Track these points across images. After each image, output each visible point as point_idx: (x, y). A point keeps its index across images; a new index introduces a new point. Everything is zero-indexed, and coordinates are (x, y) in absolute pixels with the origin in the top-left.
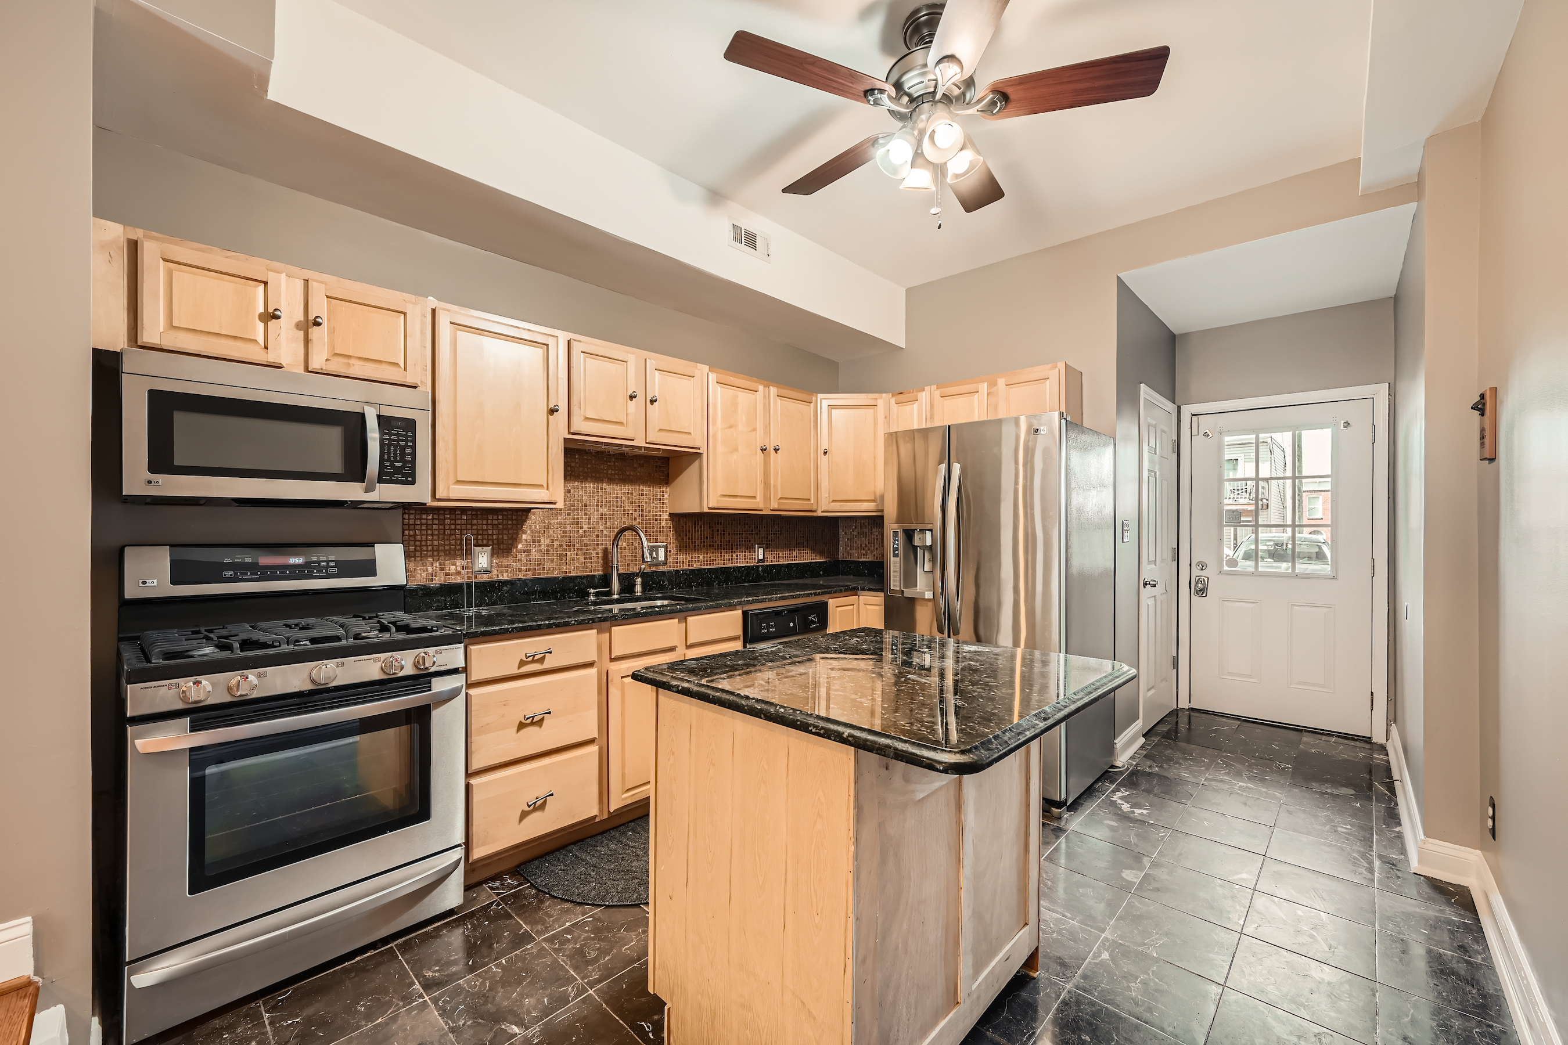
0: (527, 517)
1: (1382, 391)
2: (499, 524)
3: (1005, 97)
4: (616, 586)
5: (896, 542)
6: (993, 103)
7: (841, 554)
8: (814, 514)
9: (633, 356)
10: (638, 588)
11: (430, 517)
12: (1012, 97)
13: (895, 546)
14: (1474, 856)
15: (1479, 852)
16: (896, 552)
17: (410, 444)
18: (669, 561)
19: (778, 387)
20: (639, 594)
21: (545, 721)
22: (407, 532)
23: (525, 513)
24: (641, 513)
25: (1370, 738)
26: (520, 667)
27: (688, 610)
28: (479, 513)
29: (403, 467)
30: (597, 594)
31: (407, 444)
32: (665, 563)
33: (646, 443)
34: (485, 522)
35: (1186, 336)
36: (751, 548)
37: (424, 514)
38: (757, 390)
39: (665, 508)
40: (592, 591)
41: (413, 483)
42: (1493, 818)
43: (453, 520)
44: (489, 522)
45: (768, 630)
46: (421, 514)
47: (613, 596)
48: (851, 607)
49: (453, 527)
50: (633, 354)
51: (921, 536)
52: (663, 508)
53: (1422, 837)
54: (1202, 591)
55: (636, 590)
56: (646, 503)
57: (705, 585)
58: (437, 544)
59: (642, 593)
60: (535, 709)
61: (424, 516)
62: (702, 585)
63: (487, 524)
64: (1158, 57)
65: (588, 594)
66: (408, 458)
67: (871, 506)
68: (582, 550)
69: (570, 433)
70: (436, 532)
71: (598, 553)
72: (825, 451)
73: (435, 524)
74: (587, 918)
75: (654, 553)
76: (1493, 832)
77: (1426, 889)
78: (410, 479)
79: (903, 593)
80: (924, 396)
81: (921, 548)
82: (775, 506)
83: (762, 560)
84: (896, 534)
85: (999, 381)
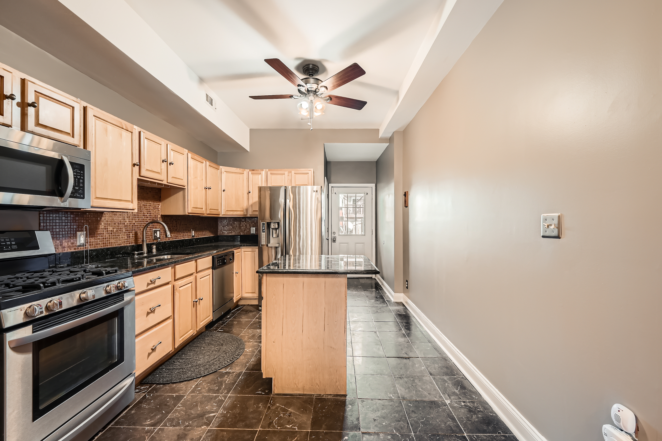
0: (102, 216)
1: (373, 185)
2: (89, 220)
3: (331, 99)
4: (145, 249)
5: (264, 227)
6: (328, 100)
7: (219, 233)
8: (219, 216)
9: (164, 142)
10: (154, 251)
11: (54, 216)
12: (332, 99)
13: (263, 228)
14: (402, 295)
15: (403, 293)
16: (264, 231)
17: (82, 178)
18: (161, 237)
19: (209, 162)
20: (155, 253)
21: (155, 310)
22: (42, 224)
23: (101, 214)
24: (150, 215)
25: (372, 277)
26: (147, 286)
27: (197, 257)
28: (79, 214)
29: (79, 189)
30: (138, 254)
31: (80, 177)
32: (159, 238)
33: (167, 183)
34: (82, 219)
35: (330, 162)
36: (190, 231)
37: (51, 214)
38: (203, 162)
39: (159, 212)
40: (136, 253)
41: (83, 198)
42: (407, 284)
43: (66, 217)
44: (85, 219)
45: (220, 264)
46: (50, 214)
47: (144, 255)
48: (239, 253)
49: (66, 221)
50: (164, 141)
51: (274, 225)
52: (158, 212)
53: (394, 293)
54: (334, 241)
55: (153, 251)
56: (152, 210)
57: (175, 248)
58: (58, 231)
59: (156, 252)
60: (152, 305)
61: (51, 215)
62: (174, 248)
63: (84, 220)
64: (364, 103)
65: (134, 254)
66: (81, 185)
67: (242, 213)
68: (126, 233)
69: (140, 176)
70: (58, 224)
71: (133, 234)
72: (224, 190)
73: (57, 220)
74: (199, 382)
75: (156, 234)
76: (407, 287)
77: (396, 304)
78: (82, 196)
79: (267, 245)
80: (263, 173)
81: (273, 229)
82: (208, 212)
83: (194, 236)
84: (263, 224)
85: (292, 172)
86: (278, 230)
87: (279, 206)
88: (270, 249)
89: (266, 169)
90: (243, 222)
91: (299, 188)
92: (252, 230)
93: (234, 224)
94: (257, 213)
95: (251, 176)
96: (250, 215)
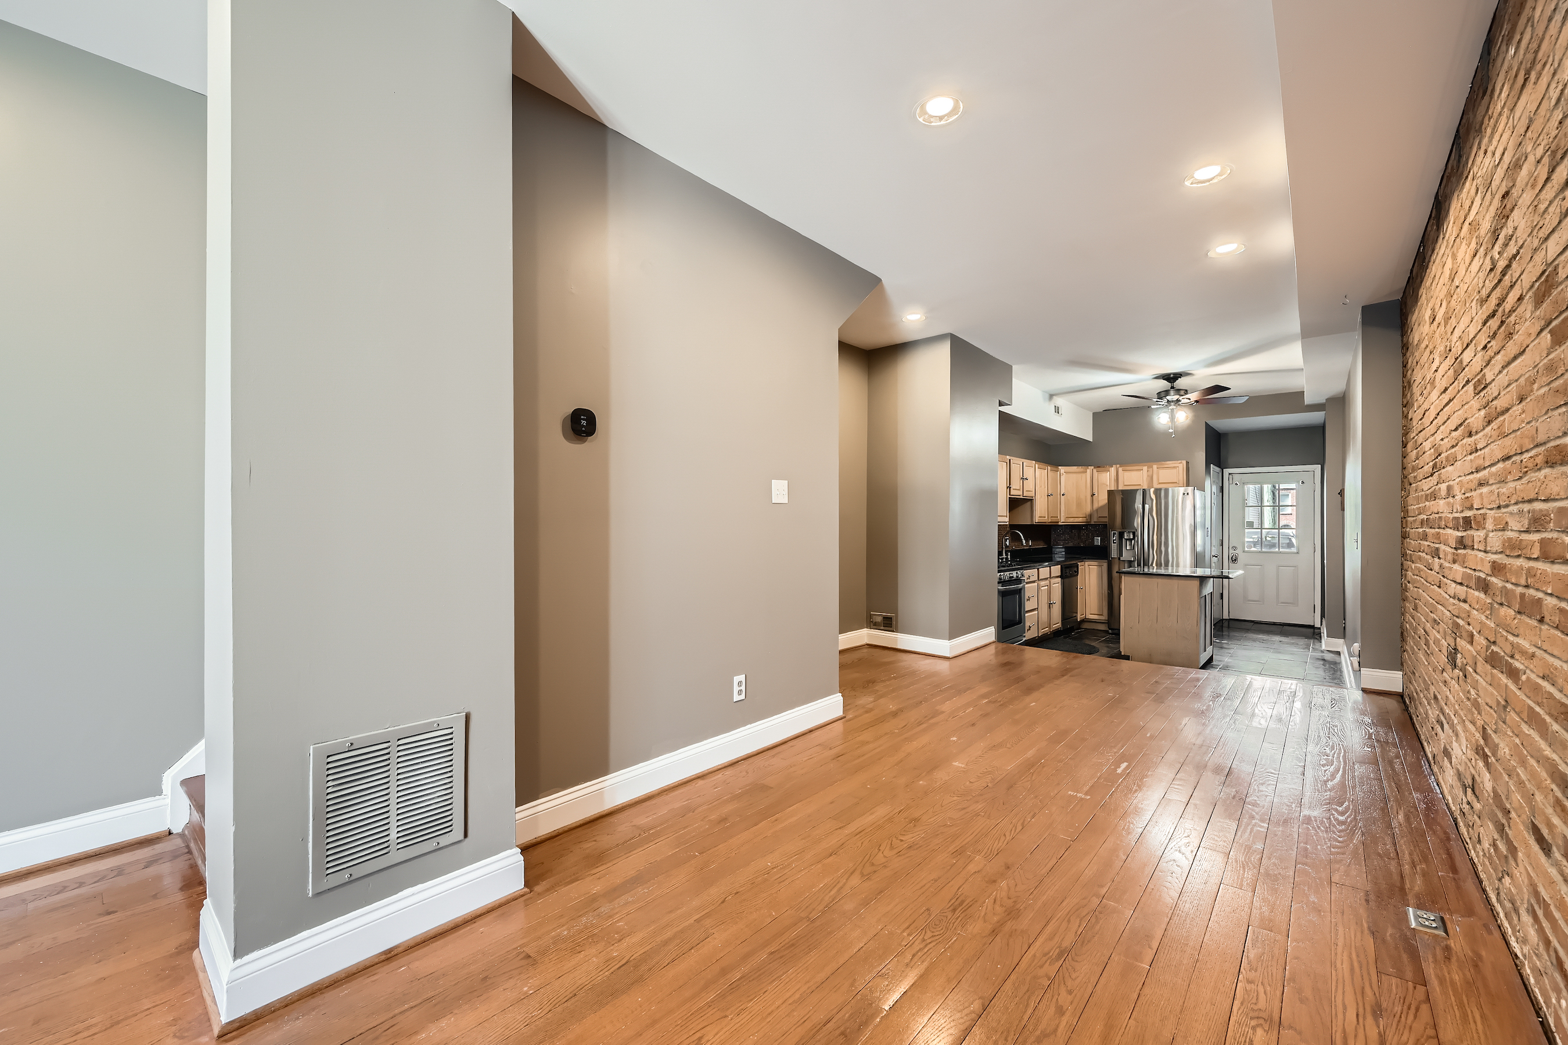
4: (1004, 555)
5: (1114, 537)
10: (1009, 557)
16: (1113, 541)
19: (1051, 466)
25: (1314, 625)
26: (1030, 579)
33: (1023, 496)
38: (1045, 469)
48: (1084, 567)
51: (1128, 534)
54: (1234, 560)
67: (1084, 520)
79: (1119, 559)
80: (1113, 470)
81: (1127, 539)
82: (1050, 521)
83: (1030, 546)
84: (1114, 534)
85: (1154, 466)
86: (1133, 541)
87: (1135, 512)
88: (1122, 563)
89: (1116, 464)
90: (1084, 529)
91: (1167, 491)
92: (1096, 541)
93: (1072, 532)
94: (1106, 520)
95: (1096, 475)
96: (1095, 522)
